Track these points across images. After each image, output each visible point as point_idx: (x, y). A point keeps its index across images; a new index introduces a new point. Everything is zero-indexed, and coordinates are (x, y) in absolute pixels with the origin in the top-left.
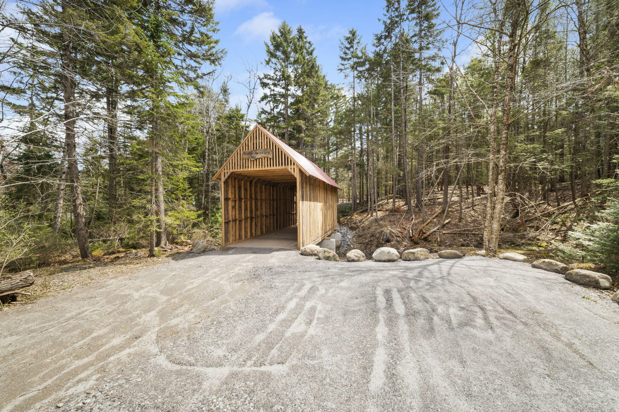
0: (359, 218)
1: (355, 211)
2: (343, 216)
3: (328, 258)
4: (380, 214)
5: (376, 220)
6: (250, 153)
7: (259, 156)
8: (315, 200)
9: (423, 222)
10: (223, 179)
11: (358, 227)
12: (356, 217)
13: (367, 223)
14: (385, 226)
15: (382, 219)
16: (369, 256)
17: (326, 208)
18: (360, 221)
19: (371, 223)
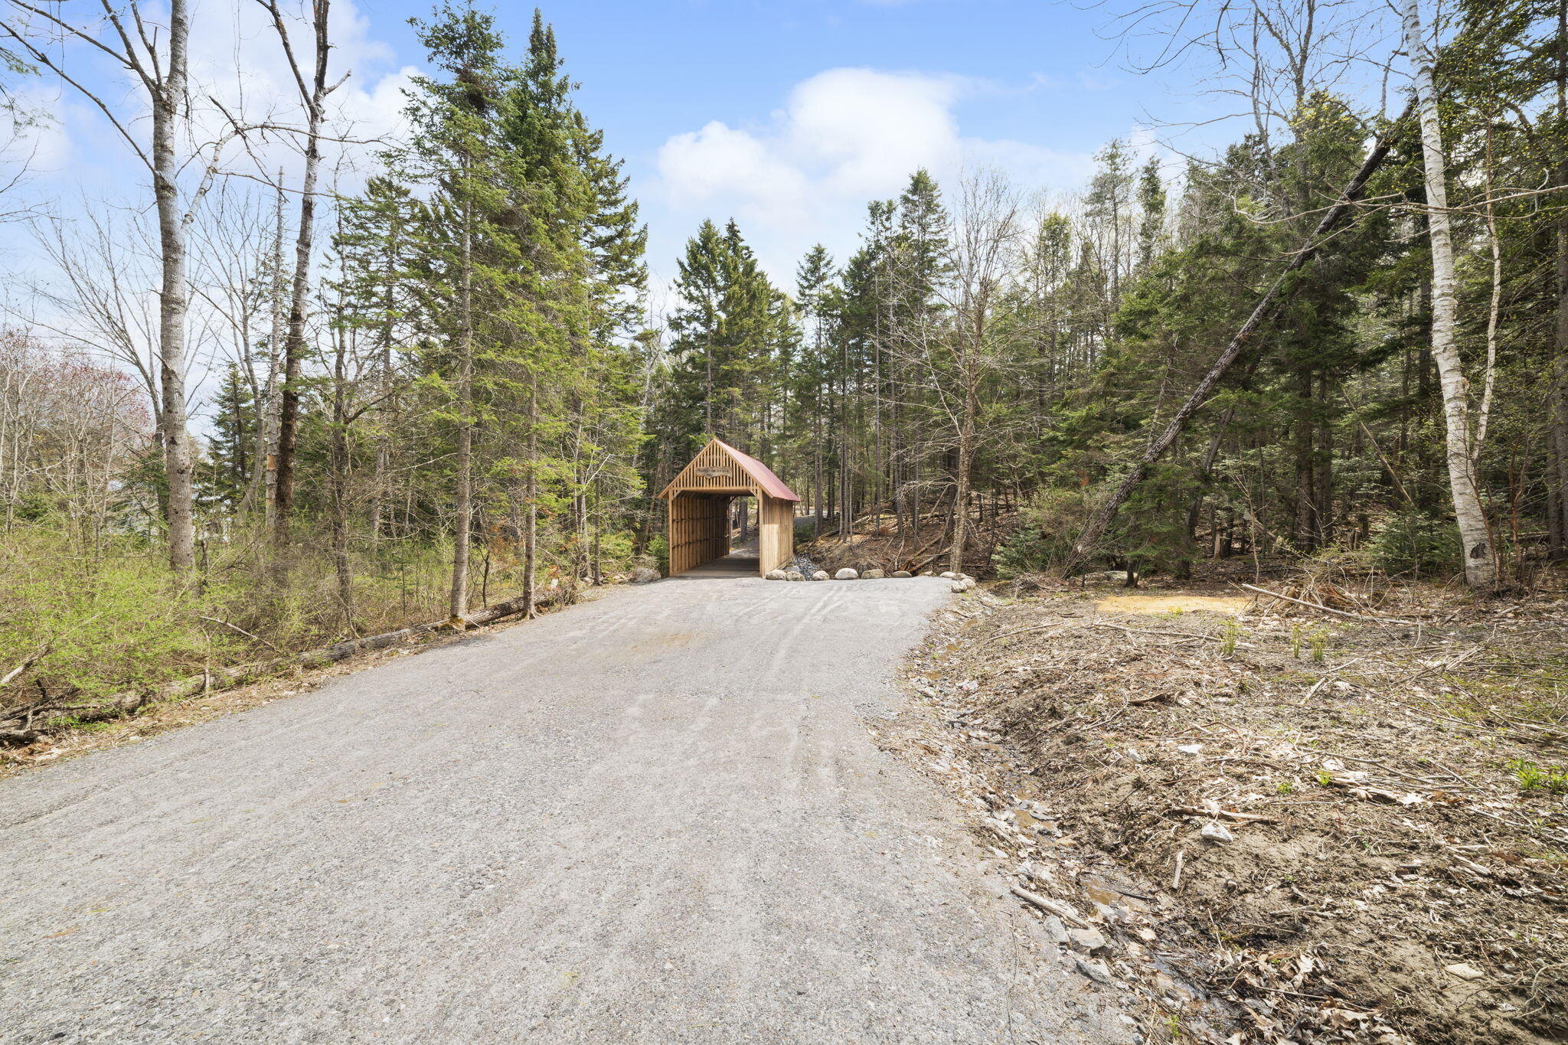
0: (827, 545)
1: (820, 533)
2: (802, 542)
3: (796, 579)
4: (857, 539)
5: (850, 548)
6: (706, 471)
7: (716, 474)
8: (773, 522)
9: (916, 549)
10: (671, 498)
11: (824, 559)
12: (822, 544)
13: (837, 552)
14: (863, 556)
15: (860, 546)
16: (832, 577)
17: (783, 530)
18: (828, 550)
19: (843, 552)
